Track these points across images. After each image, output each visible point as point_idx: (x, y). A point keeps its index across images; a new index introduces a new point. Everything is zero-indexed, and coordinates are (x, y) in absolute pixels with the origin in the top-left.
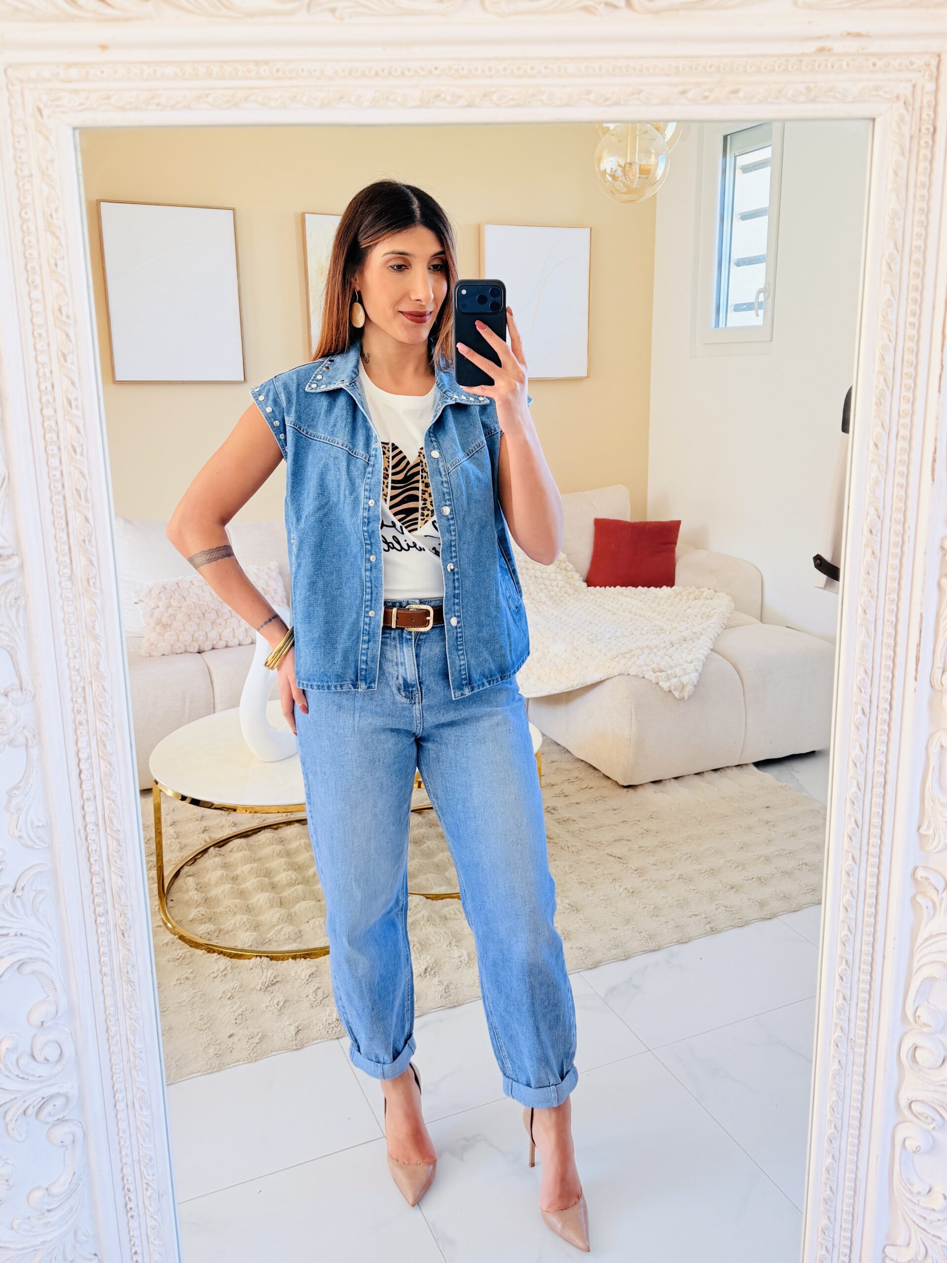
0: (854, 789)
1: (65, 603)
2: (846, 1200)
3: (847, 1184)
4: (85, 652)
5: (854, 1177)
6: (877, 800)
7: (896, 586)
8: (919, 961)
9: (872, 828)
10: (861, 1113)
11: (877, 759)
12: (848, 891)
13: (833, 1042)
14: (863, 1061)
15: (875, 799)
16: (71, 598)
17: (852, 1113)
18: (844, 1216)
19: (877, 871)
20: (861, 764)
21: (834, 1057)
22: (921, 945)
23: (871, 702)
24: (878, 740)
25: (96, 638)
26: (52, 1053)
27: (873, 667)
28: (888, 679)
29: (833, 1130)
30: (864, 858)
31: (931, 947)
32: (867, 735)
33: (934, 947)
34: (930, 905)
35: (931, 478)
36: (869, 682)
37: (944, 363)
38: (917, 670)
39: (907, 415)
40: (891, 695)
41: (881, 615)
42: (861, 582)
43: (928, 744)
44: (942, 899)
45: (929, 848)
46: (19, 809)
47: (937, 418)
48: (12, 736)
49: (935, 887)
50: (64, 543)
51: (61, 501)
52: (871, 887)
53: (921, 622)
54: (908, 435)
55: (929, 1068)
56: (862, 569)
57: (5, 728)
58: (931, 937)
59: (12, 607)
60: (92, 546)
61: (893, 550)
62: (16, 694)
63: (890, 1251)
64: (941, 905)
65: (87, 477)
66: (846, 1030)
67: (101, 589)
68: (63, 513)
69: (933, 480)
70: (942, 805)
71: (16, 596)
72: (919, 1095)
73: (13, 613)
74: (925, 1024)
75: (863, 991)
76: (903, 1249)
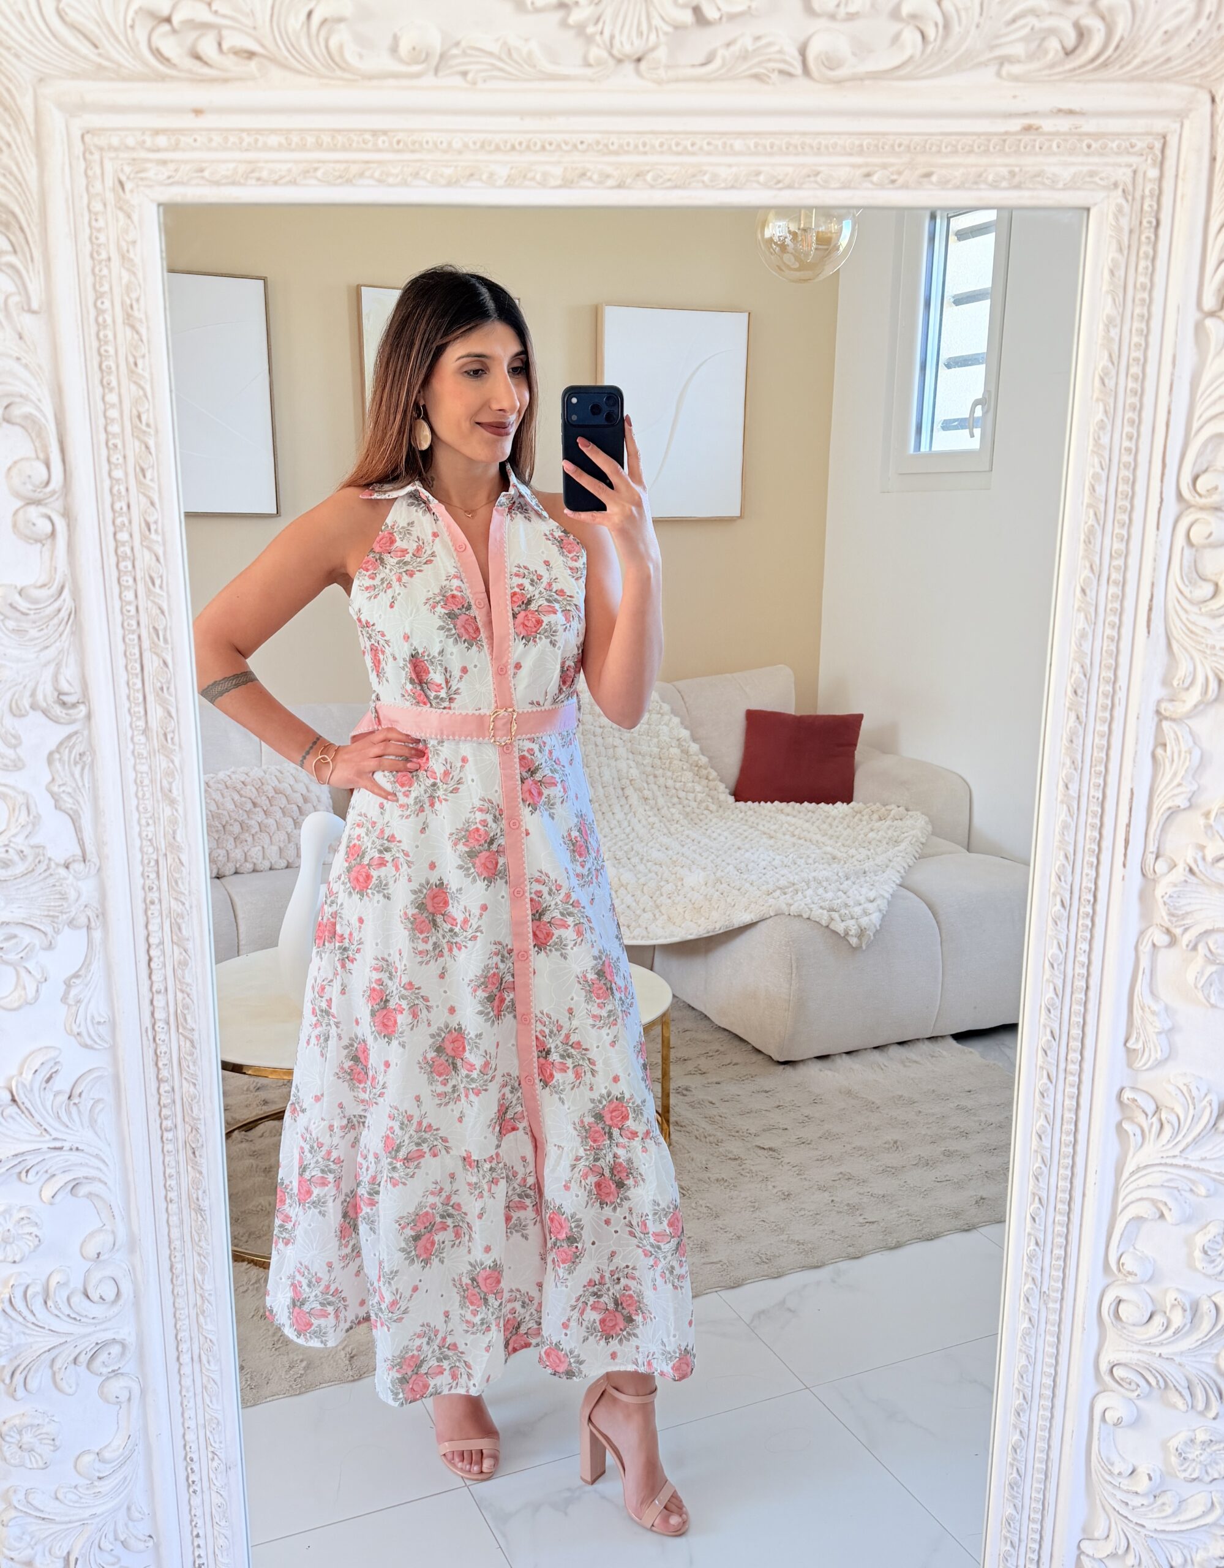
0: (1052, 994)
1: (138, 761)
2: (1036, 1485)
3: (1038, 1465)
4: (159, 819)
5: (1046, 1457)
6: (1077, 1008)
7: (1105, 756)
8: (1124, 1200)
9: (1072, 1041)
10: (1055, 1381)
11: (1078, 959)
12: (1043, 1115)
13: (1023, 1295)
14: (1058, 1318)
15: (1075, 1007)
16: (145, 755)
17: (1044, 1381)
18: (1034, 1505)
19: (1077, 1091)
20: (1059, 965)
21: (1025, 1314)
22: (1128, 1179)
23: (1072, 893)
24: (1080, 937)
26: (109, 1293)
27: (1075, 851)
28: (1093, 865)
29: (1022, 1401)
30: (1062, 1076)
31: (1138, 1182)
32: (1066, 932)
33: (1142, 1182)
34: (1138, 1132)
35: (1146, 630)
36: (1069, 870)
37: (1164, 496)
38: (1125, 855)
39: (1120, 556)
40: (1096, 884)
41: (1085, 790)
42: (1063, 751)
43: (1137, 942)
44: (1152, 1124)
45: (1138, 1065)
46: (79, 1001)
47: (1155, 560)
48: (72, 914)
49: (1144, 1111)
50: (138, 691)
51: (136, 641)
52: (1070, 1110)
53: (1132, 798)
54: (1121, 579)
55: (1134, 1325)
56: (1065, 736)
57: (66, 905)
58: (1138, 1169)
59: (76, 763)
60: (170, 695)
61: (1100, 714)
62: (78, 867)
63: (1086, 1546)
64: (1150, 1132)
65: (166, 613)
66: (1038, 1282)
67: (180, 746)
68: (138, 655)
69: (1149, 632)
70: (1153, 1013)
71: (81, 751)
72: (1123, 1357)
73: (77, 770)
74: (1130, 1273)
75: (1059, 1235)
76: (1102, 1543)
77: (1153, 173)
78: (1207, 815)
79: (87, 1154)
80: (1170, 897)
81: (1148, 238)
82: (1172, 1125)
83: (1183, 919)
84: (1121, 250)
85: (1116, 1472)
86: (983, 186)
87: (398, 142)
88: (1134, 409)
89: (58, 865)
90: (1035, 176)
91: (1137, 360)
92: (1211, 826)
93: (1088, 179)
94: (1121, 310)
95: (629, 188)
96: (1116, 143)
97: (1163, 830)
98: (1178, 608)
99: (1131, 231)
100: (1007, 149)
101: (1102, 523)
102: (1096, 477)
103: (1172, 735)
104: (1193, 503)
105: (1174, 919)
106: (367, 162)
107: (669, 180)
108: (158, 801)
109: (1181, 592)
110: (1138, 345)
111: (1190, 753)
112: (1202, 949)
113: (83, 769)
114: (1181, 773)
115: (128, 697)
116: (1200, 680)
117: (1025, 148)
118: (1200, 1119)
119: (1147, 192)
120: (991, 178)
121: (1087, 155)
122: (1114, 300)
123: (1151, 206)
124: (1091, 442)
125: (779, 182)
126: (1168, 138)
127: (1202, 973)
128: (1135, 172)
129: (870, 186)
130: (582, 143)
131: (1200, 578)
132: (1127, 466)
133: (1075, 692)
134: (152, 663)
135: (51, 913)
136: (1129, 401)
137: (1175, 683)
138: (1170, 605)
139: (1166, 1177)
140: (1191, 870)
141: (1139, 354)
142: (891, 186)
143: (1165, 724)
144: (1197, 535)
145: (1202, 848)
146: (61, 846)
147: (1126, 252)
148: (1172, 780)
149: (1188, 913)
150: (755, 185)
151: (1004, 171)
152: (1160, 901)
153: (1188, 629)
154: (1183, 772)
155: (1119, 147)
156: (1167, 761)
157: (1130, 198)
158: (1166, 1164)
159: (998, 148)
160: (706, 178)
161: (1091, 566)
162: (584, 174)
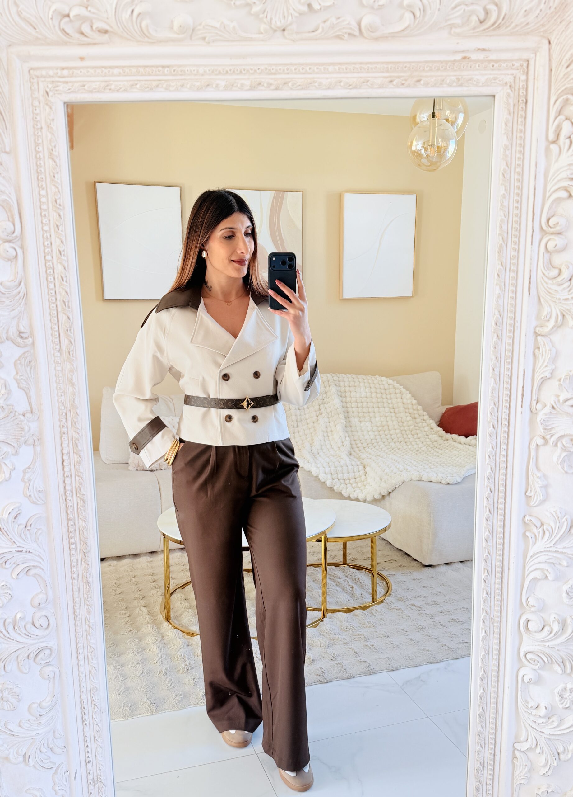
0: (489, 471)
1: (56, 365)
2: (492, 716)
3: (492, 706)
4: (67, 393)
5: (496, 701)
6: (502, 477)
7: (510, 354)
8: (528, 570)
9: (499, 493)
10: (499, 663)
11: (501, 453)
12: (487, 530)
13: (481, 619)
14: (499, 631)
15: (501, 477)
16: (60, 362)
17: (493, 663)
18: (491, 726)
19: (503, 518)
20: (493, 456)
21: (482, 628)
22: (530, 560)
23: (497, 421)
24: (502, 443)
25: (73, 385)
26: (44, 623)
27: (498, 401)
28: (507, 407)
29: (483, 673)
30: (496, 510)
31: (534, 561)
32: (496, 440)
33: (536, 561)
34: (533, 536)
35: (528, 293)
36: (496, 410)
37: (534, 229)
38: (522, 401)
39: (515, 258)
40: (509, 417)
41: (502, 372)
42: (491, 353)
43: (530, 444)
44: (539, 532)
45: (531, 504)
46: (30, 480)
47: (531, 259)
48: (27, 438)
49: (535, 526)
50: (56, 331)
51: (55, 308)
52: (500, 527)
53: (524, 374)
54: (516, 269)
55: (535, 632)
56: (492, 345)
57: (23, 433)
58: (534, 554)
59: (28, 365)
60: (71, 333)
61: (508, 334)
62: (28, 415)
63: (516, 745)
64: (539, 536)
65: (69, 294)
66: (489, 613)
67: (76, 358)
68: (56, 315)
69: (529, 294)
70: (538, 477)
71: (30, 360)
72: (530, 649)
73: (28, 369)
74: (532, 606)
75: (497, 589)
76: (524, 743)
77: (524, 77)
78: (560, 380)
79: (34, 554)
80: (544, 420)
81: (522, 108)
82: (549, 531)
83: (550, 431)
84: (510, 114)
85: (530, 706)
86: (445, 85)
87: (174, 71)
88: (519, 188)
89: (19, 414)
90: (469, 80)
91: (519, 165)
92: (562, 385)
93: (494, 81)
94: (511, 141)
95: (281, 90)
96: (506, 64)
97: (539, 389)
98: (543, 282)
99: (514, 105)
100: (455, 68)
101: (506, 243)
102: (502, 221)
103: (542, 343)
104: (548, 232)
105: (546, 431)
106: (160, 80)
107: (299, 86)
108: (66, 384)
109: (544, 274)
110: (519, 158)
111: (551, 351)
112: (559, 445)
113: (31, 368)
114: (547, 360)
115: (52, 335)
116: (554, 315)
117: (463, 67)
118: (562, 528)
119: (521, 87)
120: (448, 81)
121: (493, 70)
122: (507, 137)
123: (523, 93)
124: (499, 204)
125: (350, 85)
126: (530, 62)
127: (560, 456)
128: (515, 77)
129: (392, 86)
130: (259, 69)
131: (553, 267)
132: (516, 215)
133: (496, 324)
134: (63, 318)
135: (16, 437)
136: (516, 184)
137: (543, 318)
138: (539, 280)
139: (547, 557)
140: (553, 407)
141: (520, 162)
142: (402, 86)
143: (539, 338)
144: (550, 246)
145: (558, 396)
146: (22, 406)
147: (512, 115)
148: (542, 364)
149: (552, 428)
150: (339, 87)
151: (454, 78)
152: (539, 423)
153: (548, 291)
154: (548, 360)
155: (507, 66)
156: (540, 355)
157: (513, 89)
158: (547, 551)
159: (451, 67)
160: (316, 84)
161: (502, 263)
162: (260, 84)
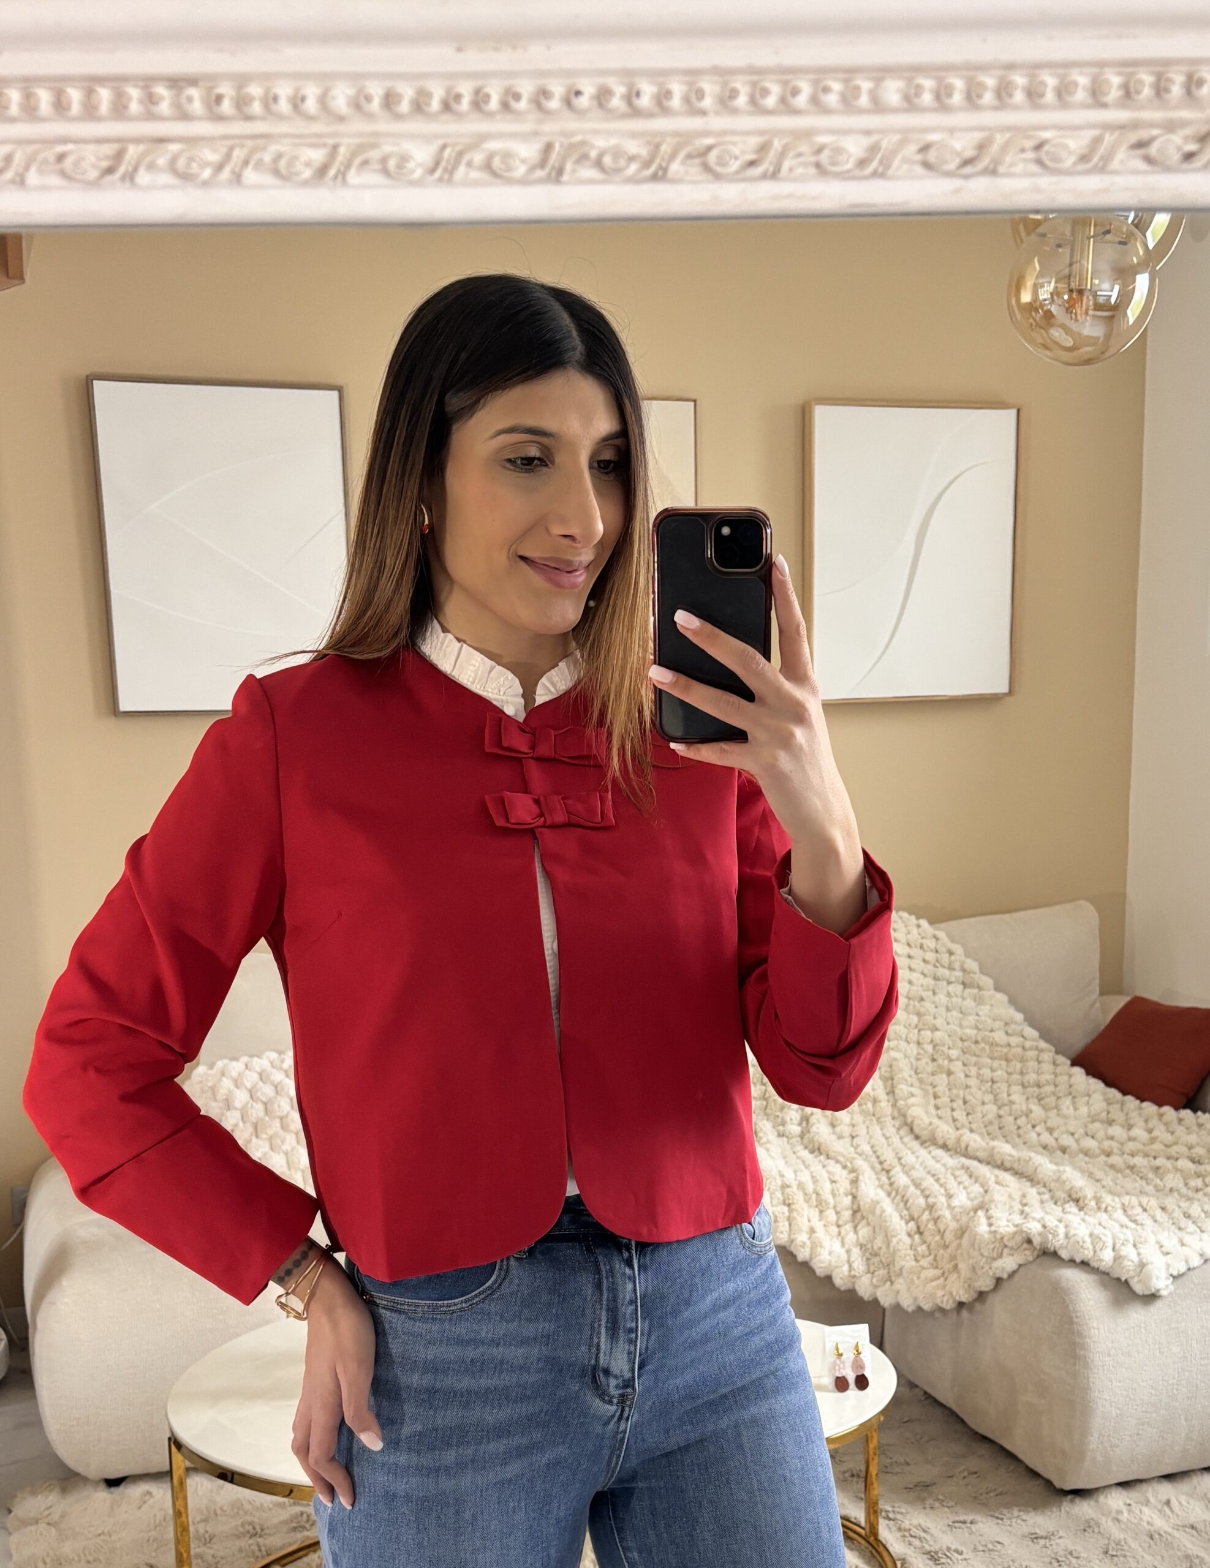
87: (219, 99)
95: (673, 181)
106: (161, 140)
107: (752, 164)
125: (967, 162)
129: (1142, 166)
130: (578, 93)
142: (1185, 166)
150: (919, 170)
160: (824, 157)
162: (584, 157)
